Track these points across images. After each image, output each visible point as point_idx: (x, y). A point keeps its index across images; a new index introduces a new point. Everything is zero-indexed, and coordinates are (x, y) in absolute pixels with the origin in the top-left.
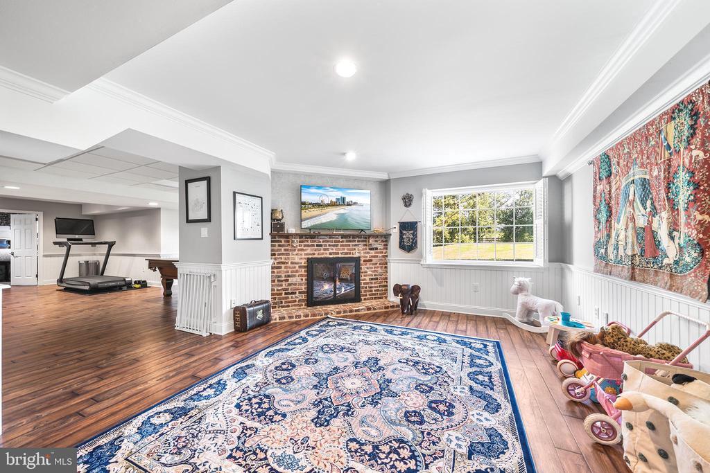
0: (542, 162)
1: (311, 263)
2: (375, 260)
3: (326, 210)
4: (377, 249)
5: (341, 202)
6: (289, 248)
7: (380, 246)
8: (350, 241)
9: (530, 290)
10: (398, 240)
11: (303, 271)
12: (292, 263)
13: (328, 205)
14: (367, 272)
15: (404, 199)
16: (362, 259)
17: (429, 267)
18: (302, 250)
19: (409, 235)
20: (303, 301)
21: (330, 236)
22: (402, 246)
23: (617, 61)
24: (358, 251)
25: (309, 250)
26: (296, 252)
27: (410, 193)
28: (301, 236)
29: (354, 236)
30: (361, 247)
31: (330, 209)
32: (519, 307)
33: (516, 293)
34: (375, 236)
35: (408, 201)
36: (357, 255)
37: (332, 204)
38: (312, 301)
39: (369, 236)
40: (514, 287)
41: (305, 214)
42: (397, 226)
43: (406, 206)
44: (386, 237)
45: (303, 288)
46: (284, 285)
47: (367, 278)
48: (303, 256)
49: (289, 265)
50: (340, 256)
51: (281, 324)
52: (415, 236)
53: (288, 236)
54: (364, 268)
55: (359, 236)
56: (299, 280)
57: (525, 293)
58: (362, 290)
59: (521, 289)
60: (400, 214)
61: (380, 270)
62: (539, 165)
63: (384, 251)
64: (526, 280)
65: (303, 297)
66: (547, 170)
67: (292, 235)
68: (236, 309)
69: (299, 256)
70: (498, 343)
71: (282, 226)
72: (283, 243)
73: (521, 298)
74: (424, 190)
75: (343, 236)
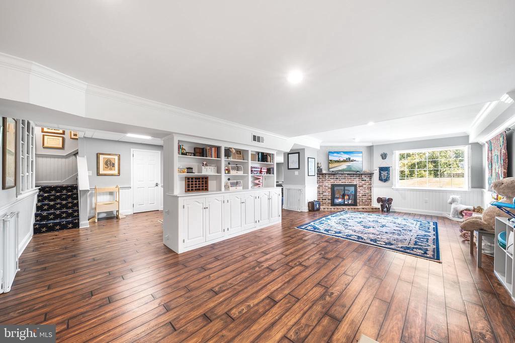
0: (468, 136)
1: (333, 186)
2: (364, 186)
3: (341, 164)
4: (365, 180)
5: (349, 160)
6: (324, 179)
7: (368, 179)
8: (352, 177)
9: (459, 202)
10: (378, 176)
11: (329, 190)
12: (325, 186)
13: (342, 161)
14: (361, 192)
15: (382, 155)
16: (358, 185)
17: (397, 190)
18: (329, 180)
19: (385, 174)
20: (330, 203)
21: (342, 174)
22: (381, 179)
23: (480, 116)
24: (356, 181)
25: (332, 181)
26: (327, 181)
27: (385, 153)
28: (329, 174)
29: (353, 174)
30: (357, 180)
31: (343, 163)
32: (452, 210)
33: (451, 203)
34: (365, 174)
35: (384, 156)
36: (355, 183)
37: (344, 161)
38: (333, 204)
39: (362, 174)
40: (450, 200)
41: (331, 166)
42: (378, 169)
43: (383, 159)
44: (370, 175)
45: (330, 197)
46: (321, 196)
47: (360, 195)
48: (330, 183)
49: (324, 187)
50: (347, 183)
51: (324, 211)
52: (388, 174)
53: (323, 174)
54: (358, 190)
55: (356, 174)
56: (328, 194)
57: (455, 203)
58: (358, 201)
59: (453, 201)
60: (379, 163)
61: (367, 191)
62: (467, 137)
63: (370, 181)
64: (457, 197)
65: (330, 201)
66: (471, 140)
67: (325, 174)
68: (309, 203)
69: (328, 184)
70: (436, 223)
71: (321, 170)
72: (321, 177)
73: (453, 206)
74: (394, 152)
75: (348, 174)
